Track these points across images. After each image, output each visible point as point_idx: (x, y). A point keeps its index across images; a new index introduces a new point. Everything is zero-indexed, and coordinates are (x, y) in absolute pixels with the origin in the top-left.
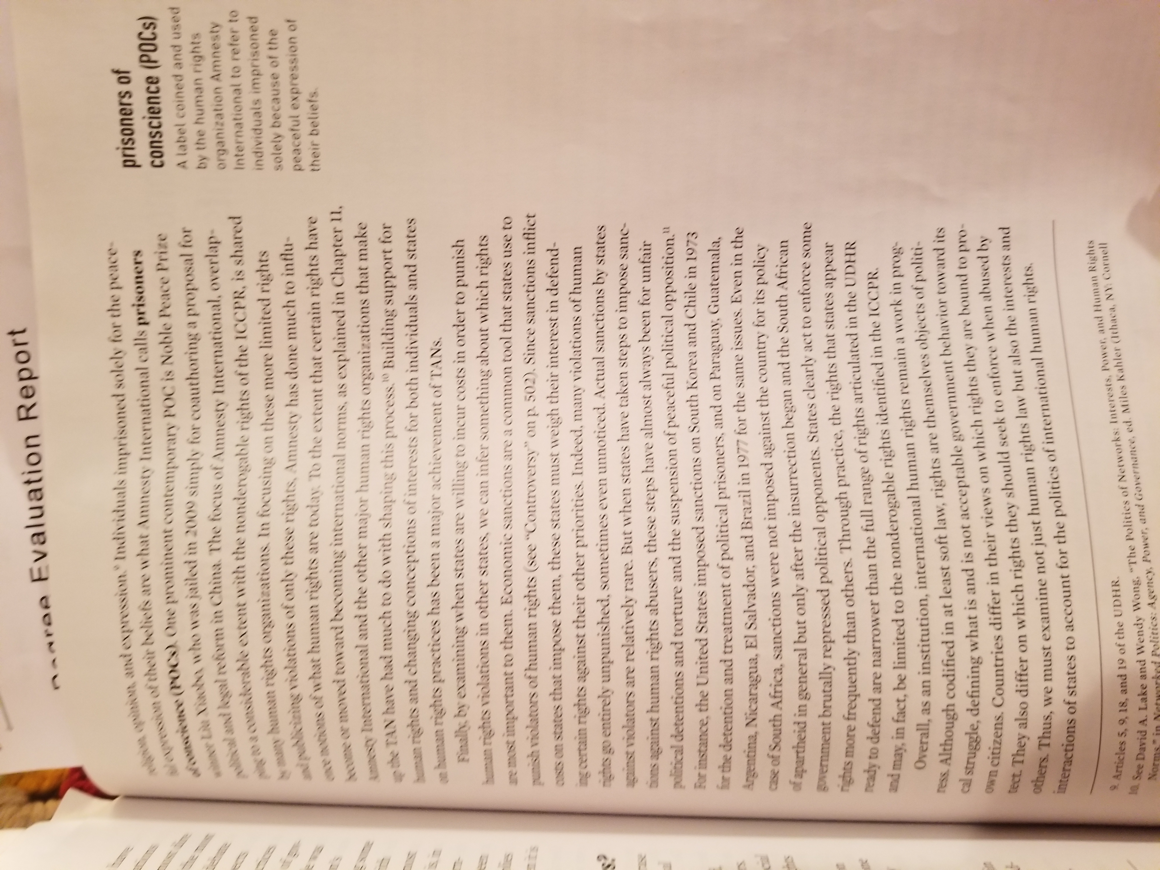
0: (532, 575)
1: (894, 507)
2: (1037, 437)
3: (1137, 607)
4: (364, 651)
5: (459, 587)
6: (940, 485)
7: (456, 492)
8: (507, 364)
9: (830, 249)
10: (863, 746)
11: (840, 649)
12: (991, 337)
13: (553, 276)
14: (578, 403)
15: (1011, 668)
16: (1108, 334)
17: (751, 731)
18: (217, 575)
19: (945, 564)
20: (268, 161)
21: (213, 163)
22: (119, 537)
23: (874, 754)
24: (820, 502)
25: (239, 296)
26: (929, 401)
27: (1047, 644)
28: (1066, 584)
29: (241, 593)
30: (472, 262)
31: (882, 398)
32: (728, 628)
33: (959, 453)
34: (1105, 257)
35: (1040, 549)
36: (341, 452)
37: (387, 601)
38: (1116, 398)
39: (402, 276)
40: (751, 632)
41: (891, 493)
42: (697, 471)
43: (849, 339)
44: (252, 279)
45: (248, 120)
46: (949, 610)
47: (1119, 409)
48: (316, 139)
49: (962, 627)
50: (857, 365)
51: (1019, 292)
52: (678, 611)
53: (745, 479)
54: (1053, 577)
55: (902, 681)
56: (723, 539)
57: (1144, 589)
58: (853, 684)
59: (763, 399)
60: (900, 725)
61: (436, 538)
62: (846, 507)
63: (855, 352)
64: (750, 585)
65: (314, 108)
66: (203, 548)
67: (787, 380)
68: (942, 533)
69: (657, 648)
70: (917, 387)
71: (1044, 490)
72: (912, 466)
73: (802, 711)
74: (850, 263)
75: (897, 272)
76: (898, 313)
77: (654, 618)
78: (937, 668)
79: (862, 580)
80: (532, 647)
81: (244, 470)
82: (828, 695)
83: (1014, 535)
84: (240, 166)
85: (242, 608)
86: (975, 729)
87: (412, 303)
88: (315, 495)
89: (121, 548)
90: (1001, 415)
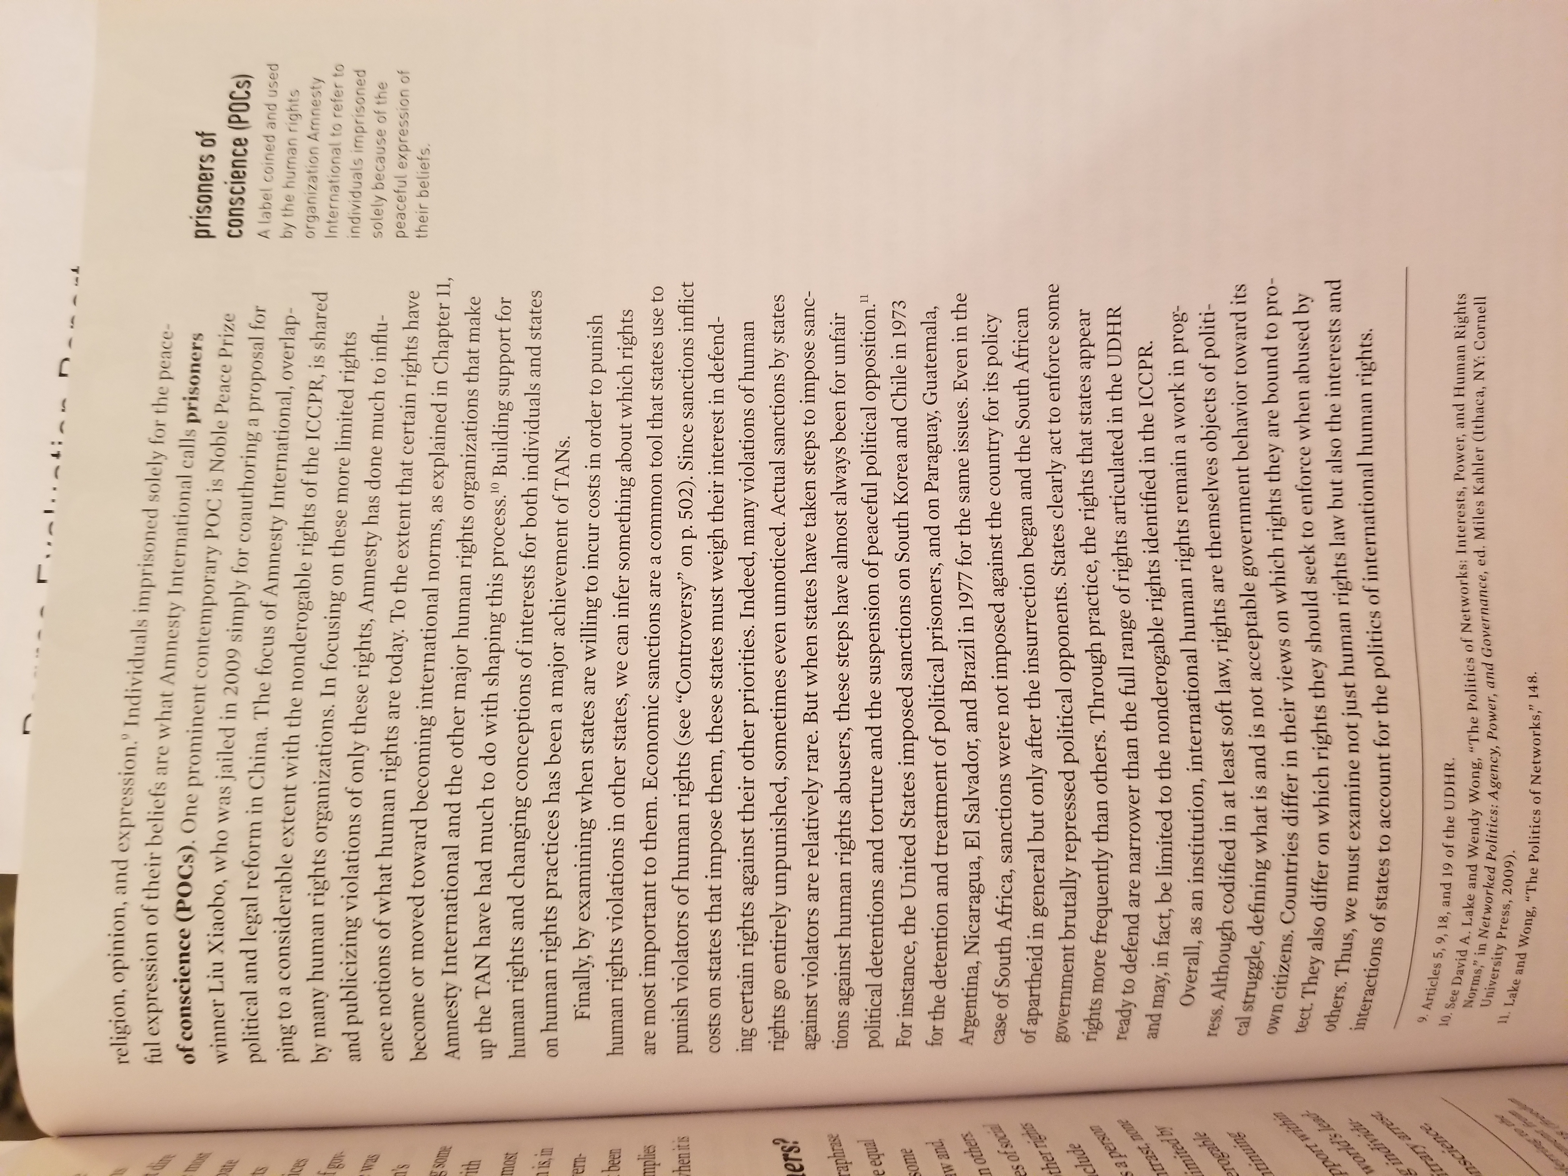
0: (684, 749)
1: (1163, 662)
2: (1357, 571)
3: (1474, 797)
4: (453, 852)
5: (587, 766)
6: (1225, 635)
7: (585, 639)
8: (656, 470)
9: (1085, 318)
10: (1115, 978)
11: (1088, 849)
12: (1305, 434)
13: (717, 357)
14: (749, 519)
15: (1307, 873)
16: (1470, 427)
17: (971, 960)
18: (261, 748)
19: (1228, 739)
20: (366, 227)
21: (299, 232)
22: (134, 695)
23: (1129, 988)
24: (1065, 655)
25: (315, 386)
26: (1214, 522)
27: (1354, 845)
28: (1385, 767)
29: (292, 771)
30: (612, 342)
31: (1152, 518)
32: (942, 822)
33: (1250, 593)
34: (1482, 318)
35: (1353, 720)
36: (433, 584)
37: (489, 784)
38: (1468, 519)
39: (521, 359)
40: (972, 827)
41: (1159, 644)
42: (905, 612)
43: (1111, 438)
44: (334, 365)
45: (346, 182)
46: (1230, 800)
47: (1471, 533)
48: (424, 201)
49: (1247, 821)
50: (1120, 473)
51: (1350, 368)
52: (877, 798)
53: (968, 624)
54: (1368, 757)
55: (1166, 891)
56: (938, 703)
57: (1485, 775)
58: (1104, 895)
59: (994, 518)
60: (1163, 948)
61: (557, 700)
62: (1099, 662)
63: (1118, 455)
64: (972, 765)
65: (424, 167)
66: (245, 709)
67: (1027, 493)
68: (1225, 698)
69: (848, 848)
70: (1199, 502)
71: (1361, 641)
72: (1188, 610)
73: (1038, 931)
74: (1114, 336)
75: (1179, 346)
76: (1179, 401)
77: (845, 807)
78: (1213, 874)
79: (1118, 758)
80: (683, 848)
81: (304, 609)
82: (1071, 910)
83: (1320, 702)
84: (331, 234)
85: (290, 792)
86: (1256, 952)
87: (534, 394)
88: (398, 641)
89: (134, 711)
90: (1309, 542)
